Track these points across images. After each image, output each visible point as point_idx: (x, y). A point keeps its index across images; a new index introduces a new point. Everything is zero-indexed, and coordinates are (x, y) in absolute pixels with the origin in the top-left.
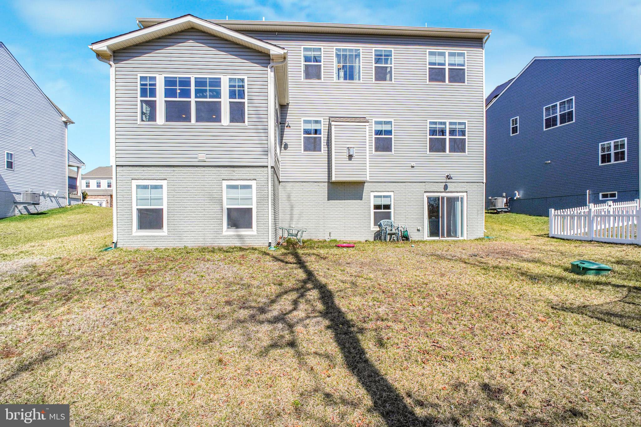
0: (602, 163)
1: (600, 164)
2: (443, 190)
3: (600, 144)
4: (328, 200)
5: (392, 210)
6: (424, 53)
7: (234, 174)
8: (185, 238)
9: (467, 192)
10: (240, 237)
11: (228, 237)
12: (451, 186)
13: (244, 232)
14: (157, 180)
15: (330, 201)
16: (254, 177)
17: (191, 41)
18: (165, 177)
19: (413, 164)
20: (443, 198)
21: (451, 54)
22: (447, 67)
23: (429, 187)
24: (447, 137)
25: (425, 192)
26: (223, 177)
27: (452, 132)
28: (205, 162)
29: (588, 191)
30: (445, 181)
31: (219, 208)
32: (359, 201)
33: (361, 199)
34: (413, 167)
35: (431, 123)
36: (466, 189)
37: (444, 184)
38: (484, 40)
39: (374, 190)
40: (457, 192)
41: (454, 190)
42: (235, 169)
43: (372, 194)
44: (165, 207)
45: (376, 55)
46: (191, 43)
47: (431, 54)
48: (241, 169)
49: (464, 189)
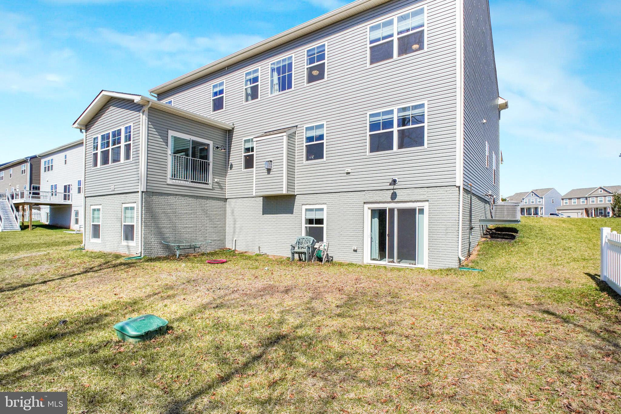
2: (390, 200)
4: (263, 214)
5: (324, 226)
6: (365, 31)
7: (127, 199)
9: (427, 201)
11: (124, 247)
12: (402, 194)
14: (98, 205)
15: (265, 215)
16: (134, 201)
17: (111, 107)
18: (100, 203)
19: (348, 170)
20: (392, 211)
21: (401, 19)
22: (395, 38)
23: (369, 197)
24: (395, 129)
25: (366, 203)
26: (123, 201)
27: (403, 121)
30: (391, 188)
31: (119, 225)
32: (290, 215)
33: (292, 213)
34: (348, 173)
35: (371, 116)
36: (425, 196)
37: (392, 191)
39: (306, 203)
40: (411, 202)
41: (407, 199)
42: (127, 195)
43: (304, 207)
44: (101, 223)
45: (308, 56)
47: (375, 28)
48: (130, 195)
49: (422, 198)
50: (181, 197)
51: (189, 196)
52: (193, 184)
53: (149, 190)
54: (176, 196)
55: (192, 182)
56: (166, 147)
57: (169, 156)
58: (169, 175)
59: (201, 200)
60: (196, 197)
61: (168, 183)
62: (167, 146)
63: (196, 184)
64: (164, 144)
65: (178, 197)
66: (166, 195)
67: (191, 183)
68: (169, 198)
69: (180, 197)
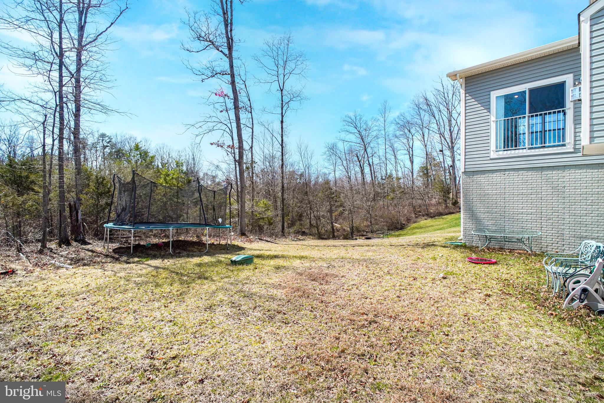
50: (513, 172)
51: (527, 169)
52: (533, 150)
53: (467, 170)
54: (505, 172)
55: (530, 149)
56: (488, 114)
57: (492, 123)
58: (493, 147)
59: (551, 172)
60: (541, 168)
61: (491, 157)
62: (490, 113)
63: (537, 150)
64: (485, 111)
65: (508, 172)
66: (490, 173)
67: (529, 151)
68: (495, 175)
69: (510, 172)
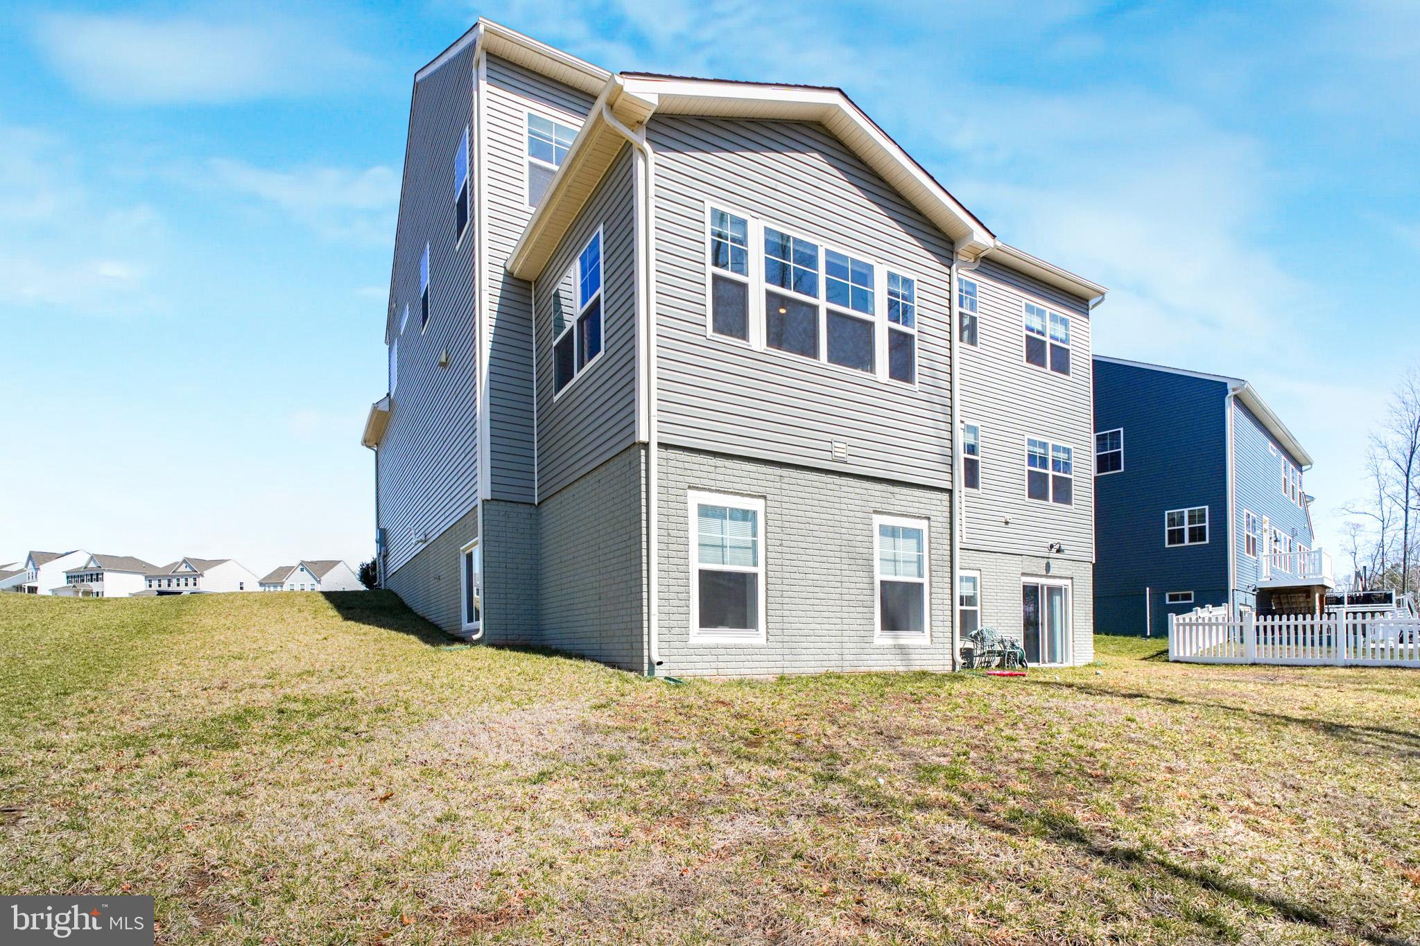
0: (1169, 544)
1: (1167, 546)
2: (1044, 573)
3: (1166, 512)
5: (978, 607)
6: (1019, 303)
7: (893, 501)
8: (804, 651)
9: (1072, 578)
10: (902, 649)
11: (882, 650)
12: (1054, 565)
13: (907, 638)
14: (742, 495)
16: (928, 513)
17: (816, 155)
18: (762, 490)
19: (1008, 517)
20: (1042, 587)
21: (1054, 318)
22: (1048, 340)
23: (1026, 565)
24: (1050, 472)
25: (1023, 574)
26: (873, 504)
27: (1056, 464)
28: (846, 463)
29: (1148, 589)
30: (1046, 555)
31: (865, 580)
34: (1007, 523)
35: (1030, 442)
36: (1071, 572)
37: (1046, 560)
38: (1091, 303)
40: (1061, 577)
41: (1057, 573)
42: (896, 489)
44: (760, 570)
46: (814, 159)
47: (1030, 309)
48: (905, 491)
49: (1068, 574)
